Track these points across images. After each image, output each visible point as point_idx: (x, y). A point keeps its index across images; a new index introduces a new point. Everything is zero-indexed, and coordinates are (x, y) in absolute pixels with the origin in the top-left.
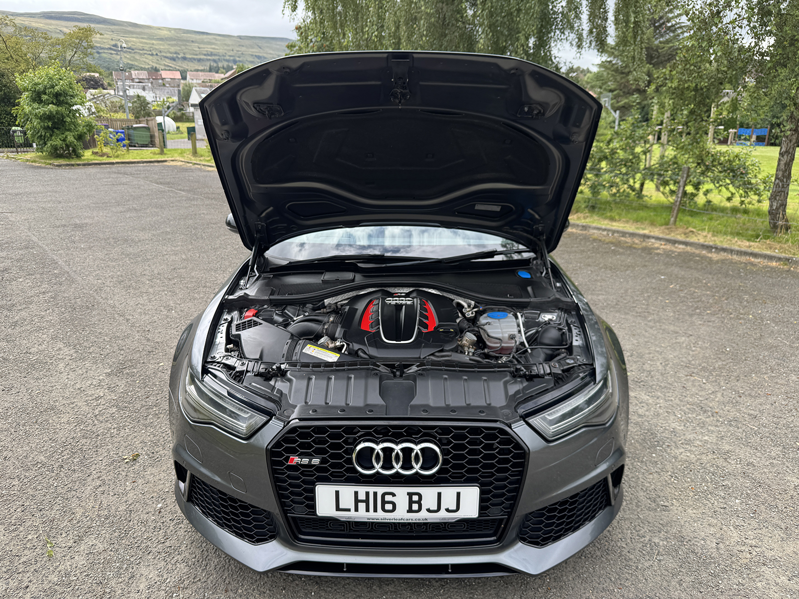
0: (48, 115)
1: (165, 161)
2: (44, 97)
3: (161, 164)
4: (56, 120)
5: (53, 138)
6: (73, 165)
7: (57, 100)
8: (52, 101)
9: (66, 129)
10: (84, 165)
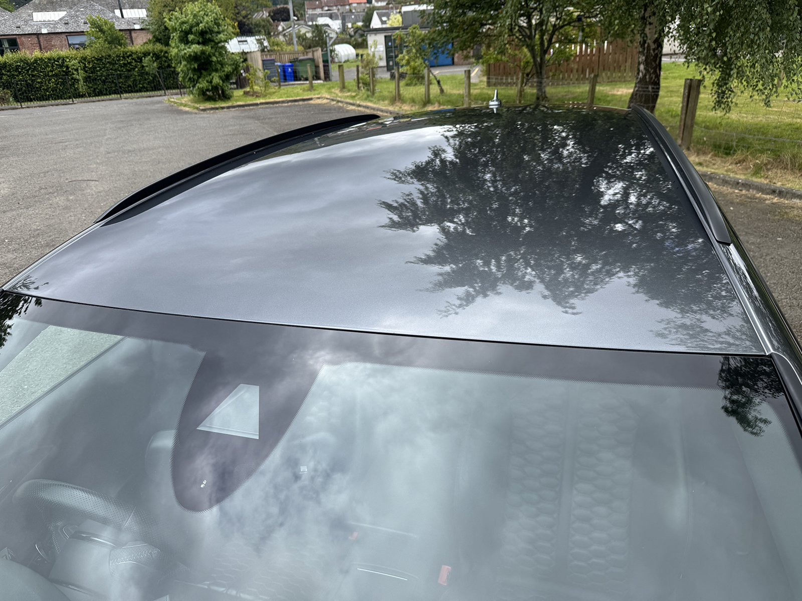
0: (194, 57)
1: (311, 99)
2: (191, 37)
3: (306, 102)
4: (203, 61)
5: (200, 80)
6: (217, 109)
7: (203, 38)
8: (198, 41)
9: (213, 70)
10: (228, 108)
